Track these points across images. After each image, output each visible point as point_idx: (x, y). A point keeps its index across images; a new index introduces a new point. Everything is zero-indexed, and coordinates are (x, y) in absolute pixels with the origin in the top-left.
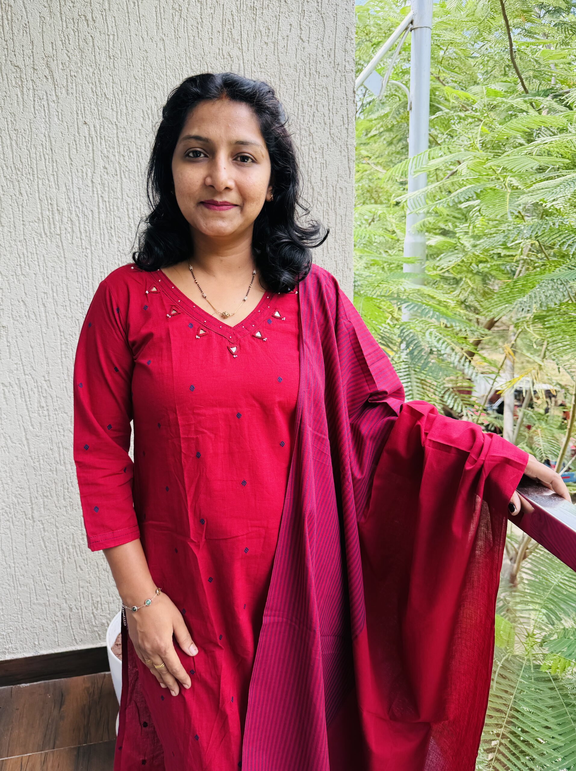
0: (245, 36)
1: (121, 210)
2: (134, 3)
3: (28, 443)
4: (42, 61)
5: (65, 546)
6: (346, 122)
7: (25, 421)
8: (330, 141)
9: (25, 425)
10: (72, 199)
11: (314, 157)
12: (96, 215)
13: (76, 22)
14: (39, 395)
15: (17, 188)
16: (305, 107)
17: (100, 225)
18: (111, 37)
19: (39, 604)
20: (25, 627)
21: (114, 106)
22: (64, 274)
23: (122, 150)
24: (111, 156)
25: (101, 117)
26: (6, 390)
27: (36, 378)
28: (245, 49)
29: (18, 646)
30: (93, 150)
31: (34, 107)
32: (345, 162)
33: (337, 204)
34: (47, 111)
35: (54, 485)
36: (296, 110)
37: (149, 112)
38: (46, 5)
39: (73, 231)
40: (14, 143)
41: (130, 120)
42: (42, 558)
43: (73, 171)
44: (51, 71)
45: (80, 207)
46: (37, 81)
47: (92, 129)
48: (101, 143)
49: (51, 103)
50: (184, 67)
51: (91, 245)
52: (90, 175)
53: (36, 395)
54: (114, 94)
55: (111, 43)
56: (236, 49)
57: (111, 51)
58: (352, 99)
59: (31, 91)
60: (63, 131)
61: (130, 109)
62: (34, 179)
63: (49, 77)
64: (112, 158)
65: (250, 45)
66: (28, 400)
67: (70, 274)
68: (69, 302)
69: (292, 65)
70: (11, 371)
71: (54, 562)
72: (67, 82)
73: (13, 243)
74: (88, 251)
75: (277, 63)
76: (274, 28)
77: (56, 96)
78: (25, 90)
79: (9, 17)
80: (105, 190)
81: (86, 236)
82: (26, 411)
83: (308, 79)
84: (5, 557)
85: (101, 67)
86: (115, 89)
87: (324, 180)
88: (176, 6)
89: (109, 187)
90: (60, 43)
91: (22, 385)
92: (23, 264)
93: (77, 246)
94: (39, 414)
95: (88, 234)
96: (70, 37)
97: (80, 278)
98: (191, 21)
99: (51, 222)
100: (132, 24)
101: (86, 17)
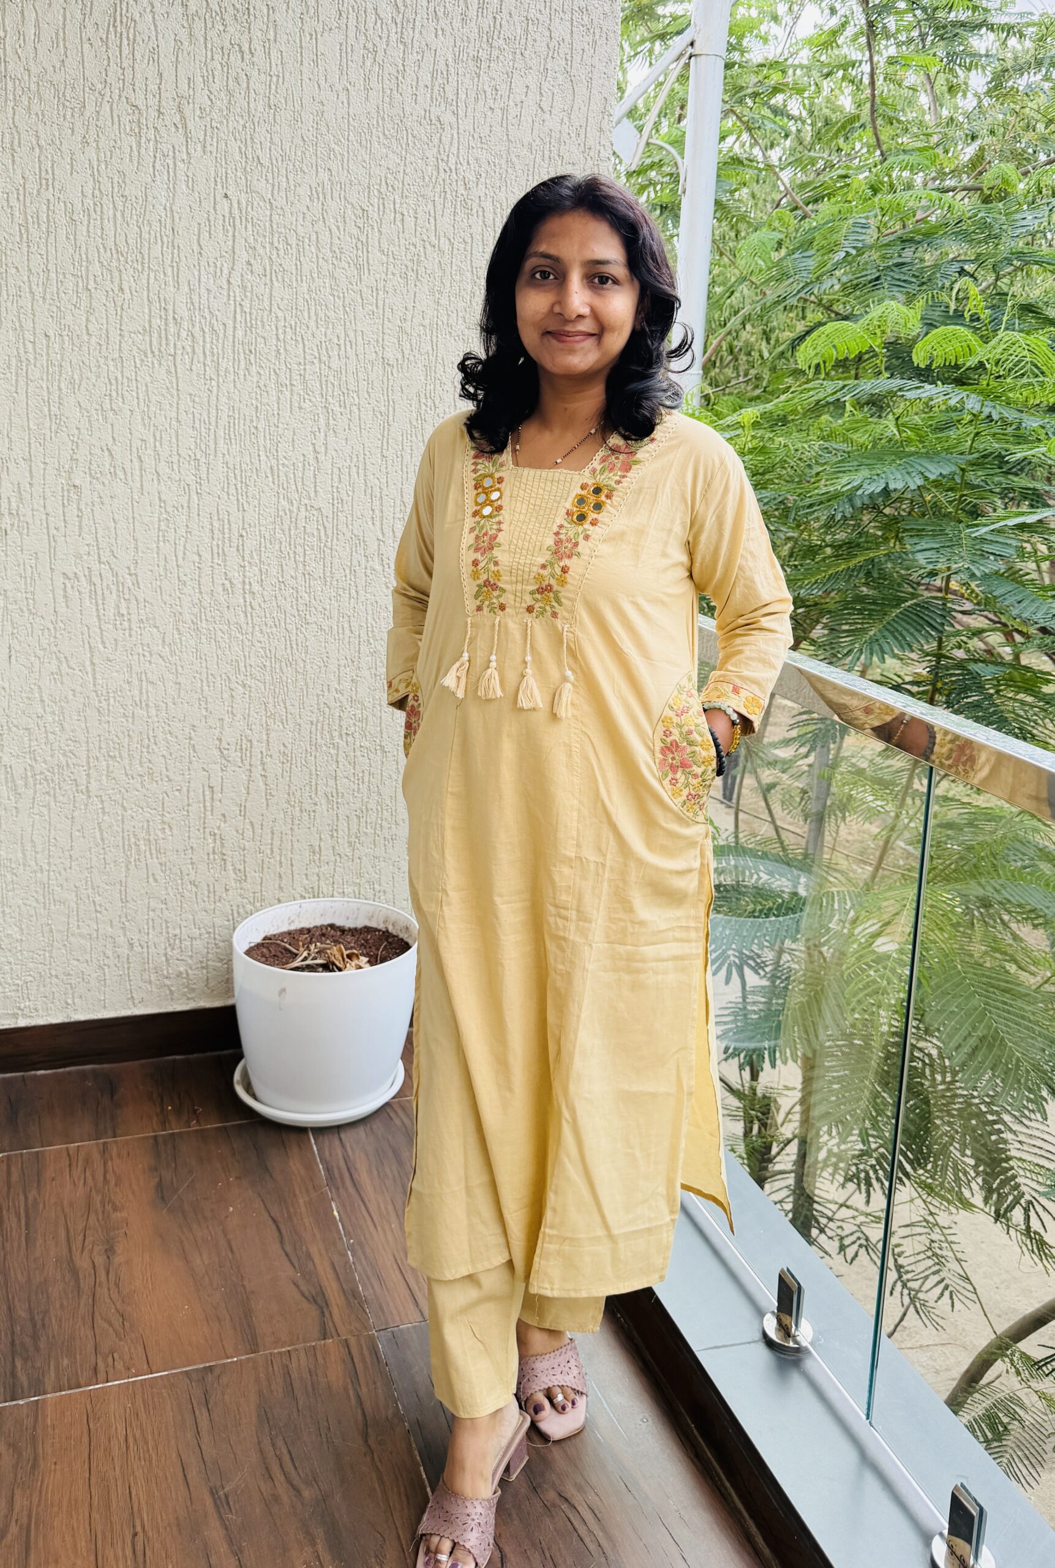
0: (462, 96)
1: (267, 327)
2: (311, 35)
3: (94, 670)
4: (172, 103)
5: (133, 840)
7: (92, 634)
9: (92, 640)
10: (197, 305)
12: (230, 332)
13: (226, 52)
14: (119, 596)
15: (119, 280)
17: (234, 345)
18: (274, 79)
19: (81, 936)
20: (54, 973)
21: (270, 176)
22: (174, 415)
23: (275, 240)
24: (258, 247)
25: (249, 189)
26: (69, 585)
27: (117, 568)
28: (461, 113)
29: (40, 1004)
30: (234, 236)
31: (154, 167)
34: (172, 174)
35: (127, 739)
37: (320, 189)
38: (186, 25)
39: (194, 352)
40: (119, 214)
41: (291, 199)
42: (94, 859)
43: (202, 264)
44: (183, 118)
45: (207, 317)
46: (163, 131)
47: (235, 205)
48: (246, 227)
49: (178, 163)
50: (374, 131)
51: (218, 375)
52: (226, 271)
53: (114, 596)
54: (271, 159)
55: (273, 87)
56: (449, 113)
57: (272, 97)
59: (152, 142)
60: (193, 205)
61: (292, 183)
62: (143, 269)
63: (180, 126)
64: (261, 251)
65: (469, 110)
66: (100, 602)
67: (183, 416)
68: (177, 457)
69: (526, 144)
70: (79, 556)
71: (112, 865)
72: (205, 135)
73: (105, 360)
74: (214, 383)
75: (505, 138)
76: (503, 89)
77: (188, 153)
78: (143, 141)
79: (131, 36)
80: (246, 296)
81: (213, 361)
82: (96, 619)
84: (36, 852)
85: (256, 120)
86: (273, 151)
88: (370, 46)
89: (252, 292)
90: (201, 79)
91: (93, 579)
92: (114, 394)
93: (198, 375)
94: (115, 626)
95: (215, 358)
96: (216, 73)
97: (197, 422)
98: (389, 69)
99: (163, 336)
100: (305, 63)
101: (240, 48)
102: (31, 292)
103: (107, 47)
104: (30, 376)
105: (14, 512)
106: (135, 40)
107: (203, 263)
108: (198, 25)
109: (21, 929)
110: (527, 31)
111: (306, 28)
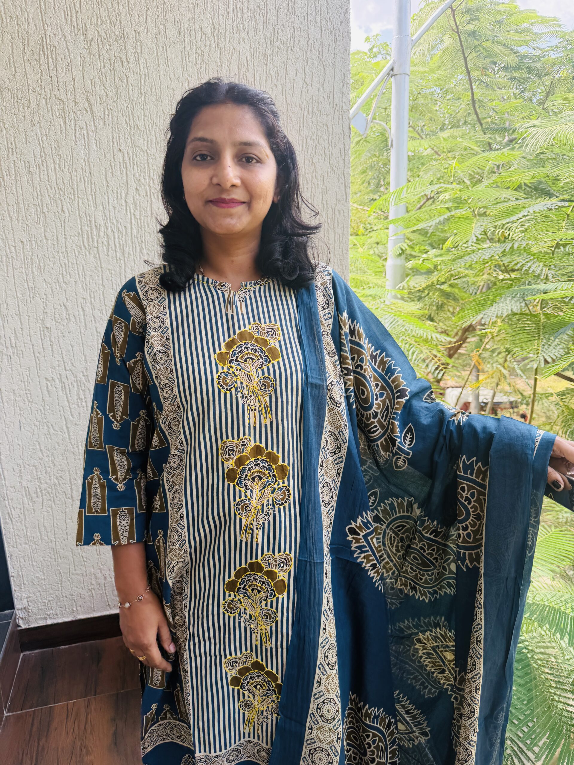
0: (258, 78)
1: (151, 226)
2: (163, 47)
3: (68, 431)
4: (82, 96)
6: (343, 154)
7: (65, 411)
8: (329, 170)
9: (66, 415)
10: (108, 217)
11: (316, 183)
12: (129, 231)
13: (112, 62)
14: (78, 388)
15: (60, 206)
16: (309, 140)
17: (132, 239)
18: (143, 76)
19: (77, 574)
20: (64, 595)
21: (145, 136)
22: (100, 282)
23: (152, 174)
24: (142, 179)
25: (134, 145)
26: (49, 384)
27: (75, 373)
29: (58, 612)
30: (127, 174)
31: (75, 136)
32: (342, 187)
33: (336, 224)
34: (86, 139)
36: (301, 143)
38: (86, 47)
39: (109, 244)
40: (57, 167)
44: (90, 105)
45: (115, 223)
46: (78, 113)
47: (126, 155)
48: (133, 168)
49: (90, 133)
51: (124, 257)
52: (123, 195)
53: (76, 388)
54: (145, 126)
55: (143, 81)
57: (142, 88)
58: (348, 134)
59: (72, 121)
60: (101, 157)
62: (74, 198)
63: (88, 110)
64: (143, 181)
66: (68, 392)
67: (105, 283)
69: (297, 105)
70: (53, 368)
72: (104, 114)
73: (56, 254)
74: (122, 262)
75: (285, 102)
76: (282, 72)
77: (95, 126)
78: (67, 121)
79: (54, 56)
80: (137, 209)
81: (120, 249)
82: (66, 403)
83: (310, 117)
84: (47, 532)
85: (134, 102)
86: (146, 121)
87: (325, 203)
88: (199, 52)
89: (140, 206)
90: (99, 80)
91: (63, 380)
92: (64, 273)
93: (113, 258)
94: (78, 405)
95: (122, 247)
96: (107, 75)
97: (114, 285)
99: (90, 236)
100: (161, 66)
101: (121, 59)
102: (10, 217)
103: (40, 65)
104: (15, 266)
105: (14, 345)
106: (56, 59)
107: (110, 191)
108: (94, 47)
109: (44, 574)
110: (294, 35)
111: (159, 43)
